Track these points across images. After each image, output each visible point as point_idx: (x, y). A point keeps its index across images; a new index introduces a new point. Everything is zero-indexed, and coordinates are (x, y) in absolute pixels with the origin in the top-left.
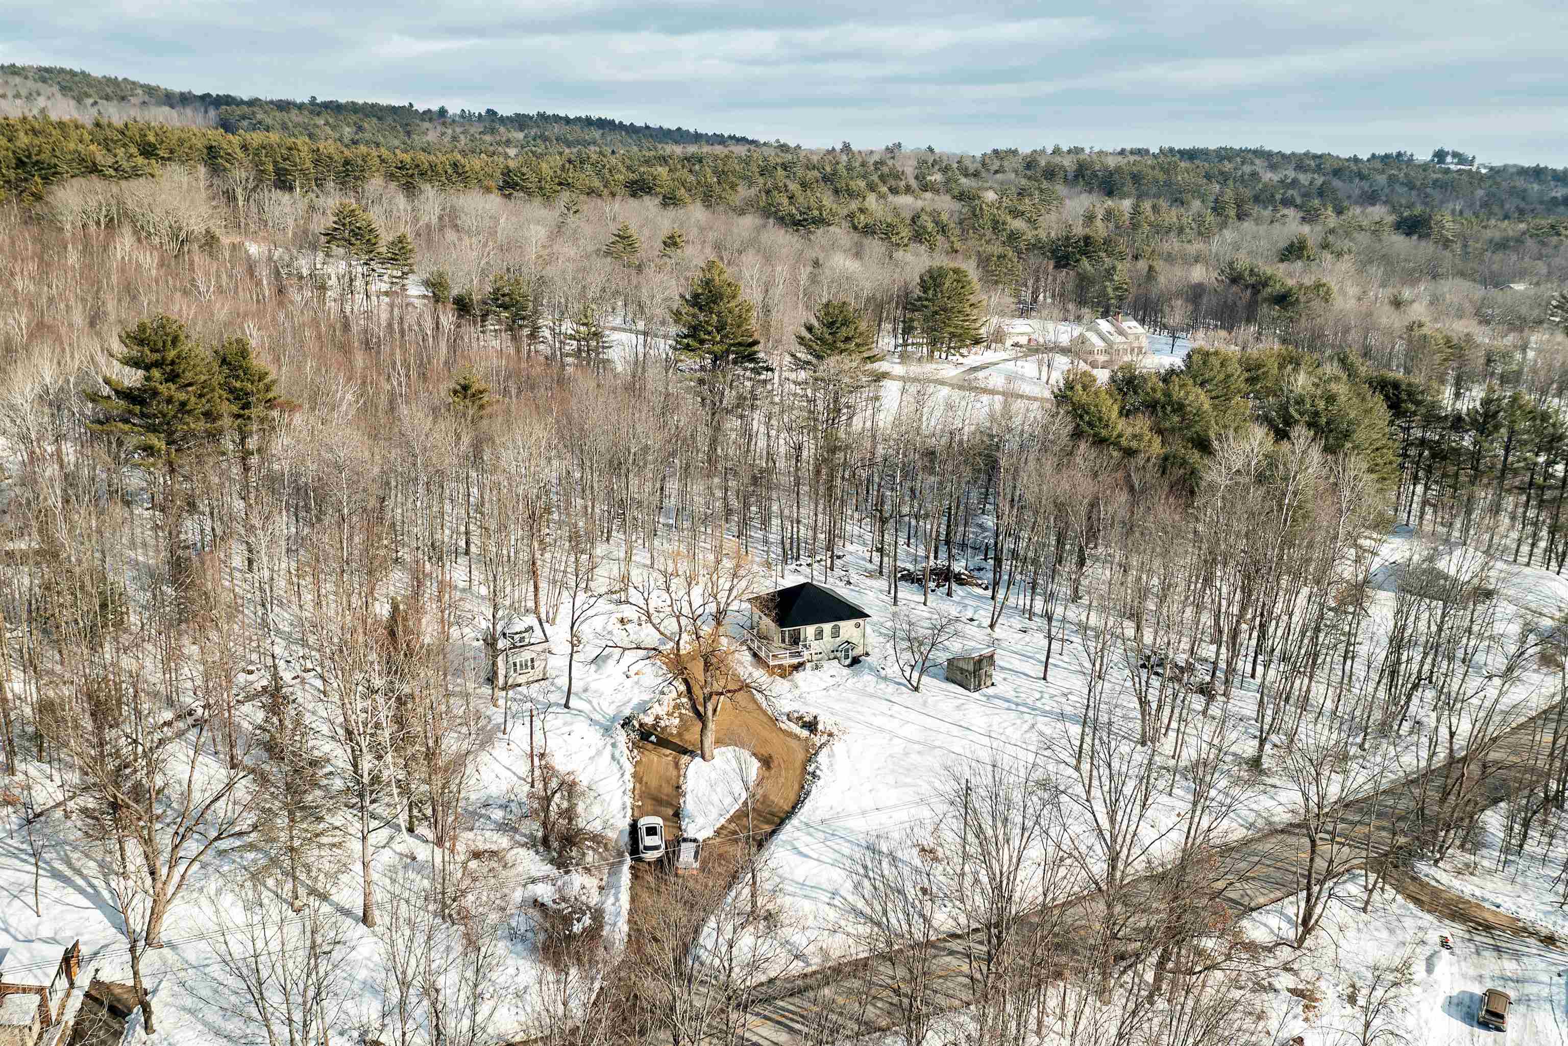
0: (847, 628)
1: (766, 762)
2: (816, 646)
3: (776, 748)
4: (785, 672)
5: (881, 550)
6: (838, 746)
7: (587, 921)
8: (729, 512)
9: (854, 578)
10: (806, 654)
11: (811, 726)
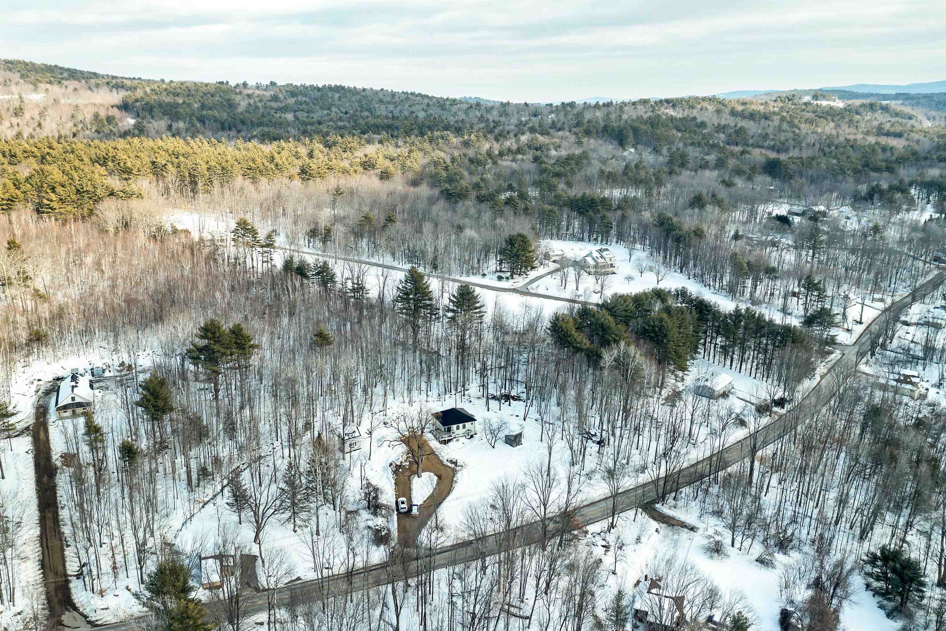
0: (468, 425)
1: (440, 477)
2: (457, 432)
3: (443, 472)
4: (445, 442)
5: (483, 386)
6: (464, 471)
7: (386, 531)
8: (422, 372)
9: (472, 399)
10: (453, 435)
11: (455, 463)
